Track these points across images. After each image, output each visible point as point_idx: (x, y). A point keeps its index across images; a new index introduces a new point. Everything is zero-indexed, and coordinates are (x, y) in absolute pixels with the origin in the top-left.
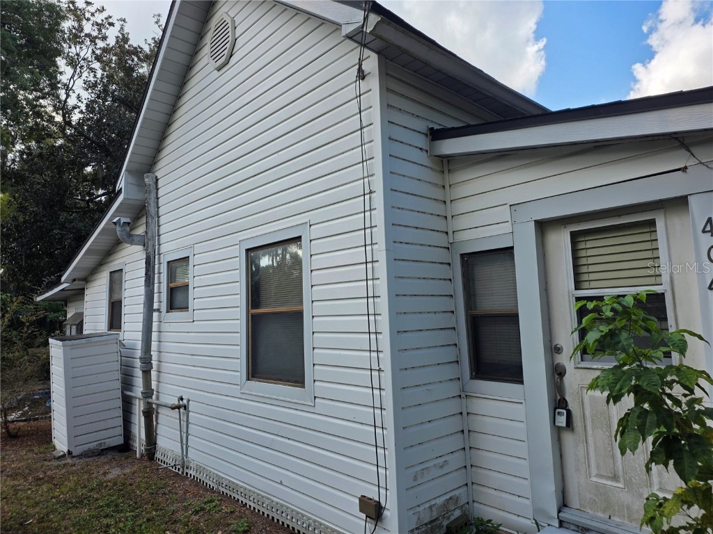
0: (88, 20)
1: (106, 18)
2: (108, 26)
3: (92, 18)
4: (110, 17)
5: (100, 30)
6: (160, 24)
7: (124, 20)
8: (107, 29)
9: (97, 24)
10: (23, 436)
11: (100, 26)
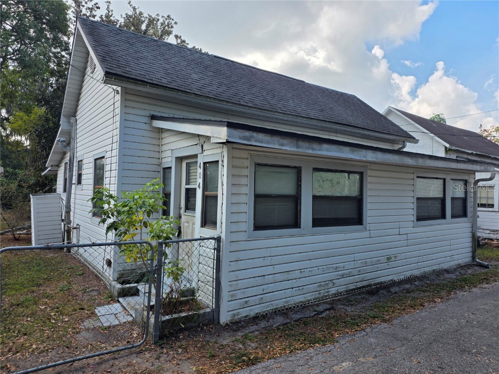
0: (83, 6)
1: (95, 4)
2: (96, 9)
3: (85, 5)
4: (97, 4)
5: (91, 12)
6: (131, 4)
7: (109, 2)
8: (96, 11)
9: (89, 8)
10: (21, 240)
11: (91, 9)
